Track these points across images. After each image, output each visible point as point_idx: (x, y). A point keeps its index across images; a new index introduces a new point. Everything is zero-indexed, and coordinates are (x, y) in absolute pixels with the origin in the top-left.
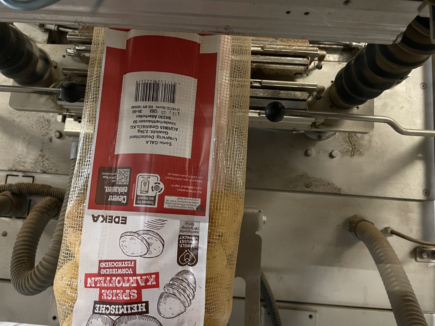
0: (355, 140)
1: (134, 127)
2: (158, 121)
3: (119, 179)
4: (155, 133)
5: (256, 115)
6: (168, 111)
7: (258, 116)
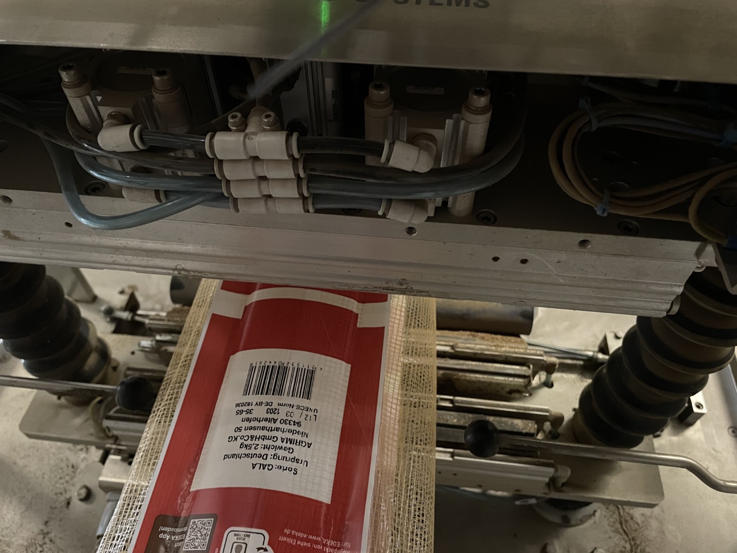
0: (634, 529)
1: (234, 439)
2: (277, 429)
3: (190, 540)
4: (270, 449)
5: (448, 458)
6: (297, 412)
7: (451, 459)
